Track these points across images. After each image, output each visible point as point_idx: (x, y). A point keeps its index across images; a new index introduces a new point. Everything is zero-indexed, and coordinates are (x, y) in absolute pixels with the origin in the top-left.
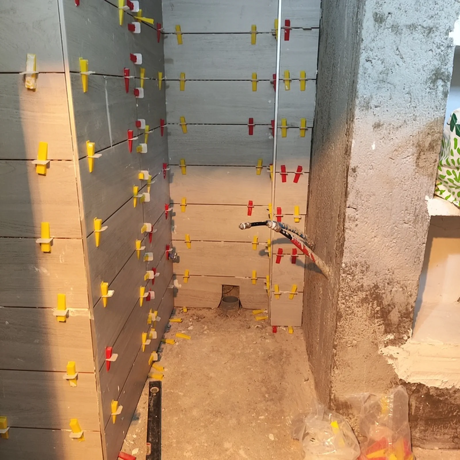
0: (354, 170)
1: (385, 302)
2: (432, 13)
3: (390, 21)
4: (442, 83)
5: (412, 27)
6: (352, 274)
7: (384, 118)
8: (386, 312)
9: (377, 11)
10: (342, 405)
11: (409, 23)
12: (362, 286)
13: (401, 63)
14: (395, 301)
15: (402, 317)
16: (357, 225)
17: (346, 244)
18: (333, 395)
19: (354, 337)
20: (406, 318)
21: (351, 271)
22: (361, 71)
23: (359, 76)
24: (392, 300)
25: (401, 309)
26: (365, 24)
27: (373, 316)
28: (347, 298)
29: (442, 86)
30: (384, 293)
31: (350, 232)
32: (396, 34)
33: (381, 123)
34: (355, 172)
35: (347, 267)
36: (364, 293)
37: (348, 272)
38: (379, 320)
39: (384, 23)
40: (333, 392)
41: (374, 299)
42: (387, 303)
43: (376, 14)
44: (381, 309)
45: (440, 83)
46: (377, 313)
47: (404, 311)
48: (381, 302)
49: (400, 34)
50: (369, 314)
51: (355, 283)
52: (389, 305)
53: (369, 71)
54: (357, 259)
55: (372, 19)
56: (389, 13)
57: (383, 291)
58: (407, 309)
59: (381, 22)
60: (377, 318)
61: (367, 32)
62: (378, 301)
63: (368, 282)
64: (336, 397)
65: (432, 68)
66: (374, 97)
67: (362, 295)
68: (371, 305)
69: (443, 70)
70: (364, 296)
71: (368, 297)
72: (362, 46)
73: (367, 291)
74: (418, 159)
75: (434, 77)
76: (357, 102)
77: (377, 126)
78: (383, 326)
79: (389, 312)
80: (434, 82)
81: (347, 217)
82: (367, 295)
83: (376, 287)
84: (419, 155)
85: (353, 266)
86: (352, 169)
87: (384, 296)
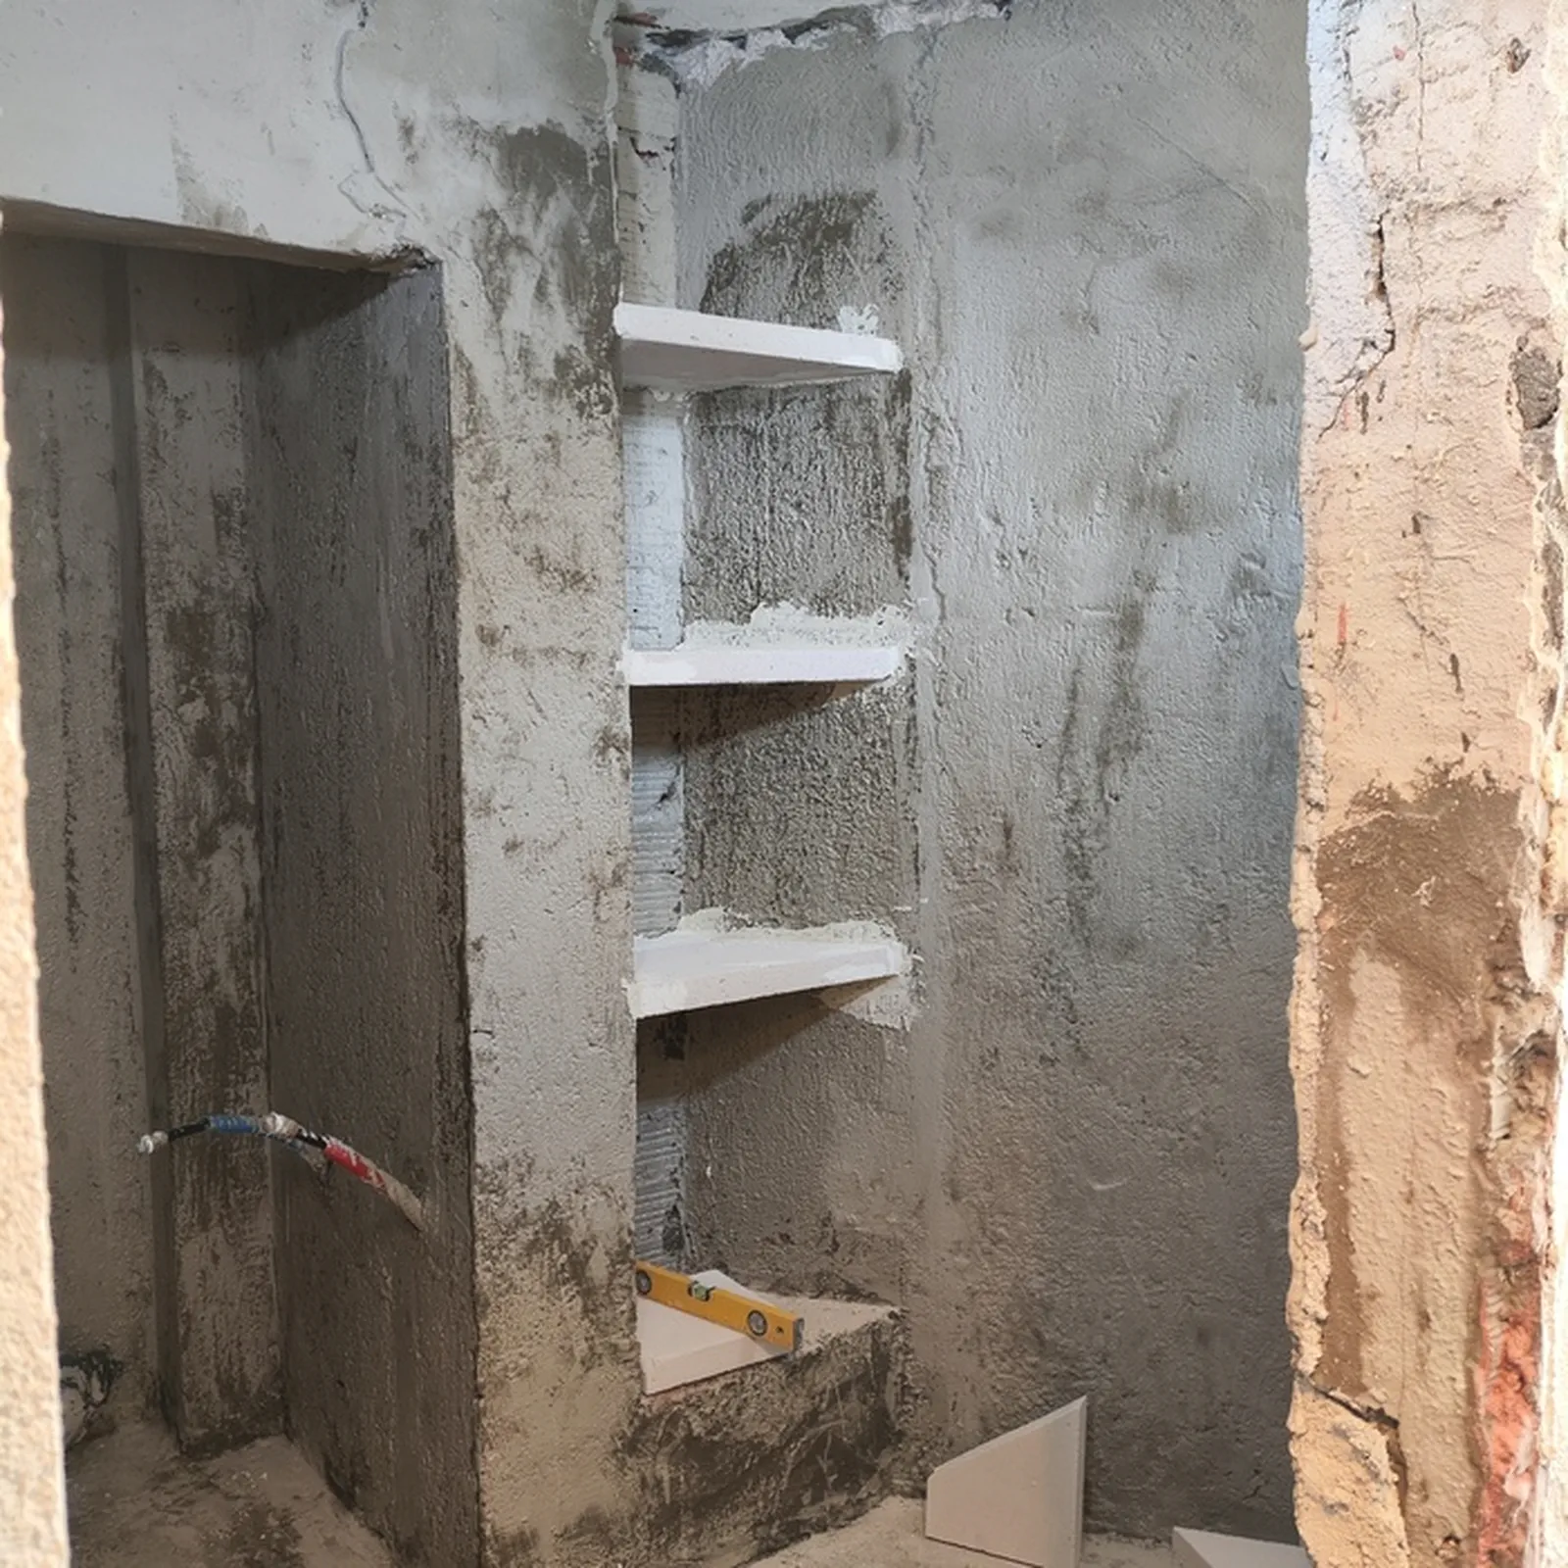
0: (477, 946)
1: (576, 1239)
2: (581, 628)
3: (508, 641)
4: (618, 755)
5: (550, 652)
6: (500, 1190)
7: (522, 830)
8: (580, 1263)
9: (483, 623)
10: (514, 1545)
11: (544, 645)
12: (524, 1213)
13: (539, 720)
14: (596, 1228)
15: (613, 1264)
16: (497, 1070)
17: (479, 1119)
18: (489, 1526)
19: (521, 1350)
20: (623, 1262)
21: (496, 1182)
22: (465, 736)
23: (464, 748)
24: (588, 1228)
25: (609, 1245)
26: (463, 647)
27: (554, 1283)
28: (495, 1252)
29: (618, 760)
30: (571, 1217)
31: (484, 1089)
32: (523, 665)
33: (519, 840)
34: (479, 950)
35: (485, 1175)
36: (530, 1230)
37: (491, 1187)
38: (568, 1286)
39: (498, 645)
40: (489, 1516)
41: (553, 1237)
42: (579, 1240)
43: (482, 628)
44: (569, 1257)
45: (613, 753)
46: (563, 1270)
47: (616, 1248)
48: (568, 1240)
49: (532, 665)
50: (545, 1279)
51: (508, 1209)
52: (584, 1243)
53: (483, 737)
54: (506, 1150)
55: (476, 638)
56: (506, 627)
57: (569, 1213)
58: (621, 1242)
59: (493, 643)
60: (564, 1284)
61: (469, 662)
62: (561, 1241)
63: (535, 1200)
64: (498, 1526)
65: (597, 727)
66: (498, 788)
67: (526, 1235)
68: (547, 1254)
69: (615, 731)
70: (531, 1237)
71: (541, 1236)
72: (463, 690)
73: (535, 1223)
74: (596, 905)
75: (601, 744)
76: (466, 800)
77: (512, 847)
78: (578, 1300)
79: (588, 1258)
80: (603, 752)
81: (474, 1055)
82: (537, 1233)
83: (554, 1206)
84: (598, 898)
85: (499, 1168)
86: (474, 944)
87: (572, 1223)
